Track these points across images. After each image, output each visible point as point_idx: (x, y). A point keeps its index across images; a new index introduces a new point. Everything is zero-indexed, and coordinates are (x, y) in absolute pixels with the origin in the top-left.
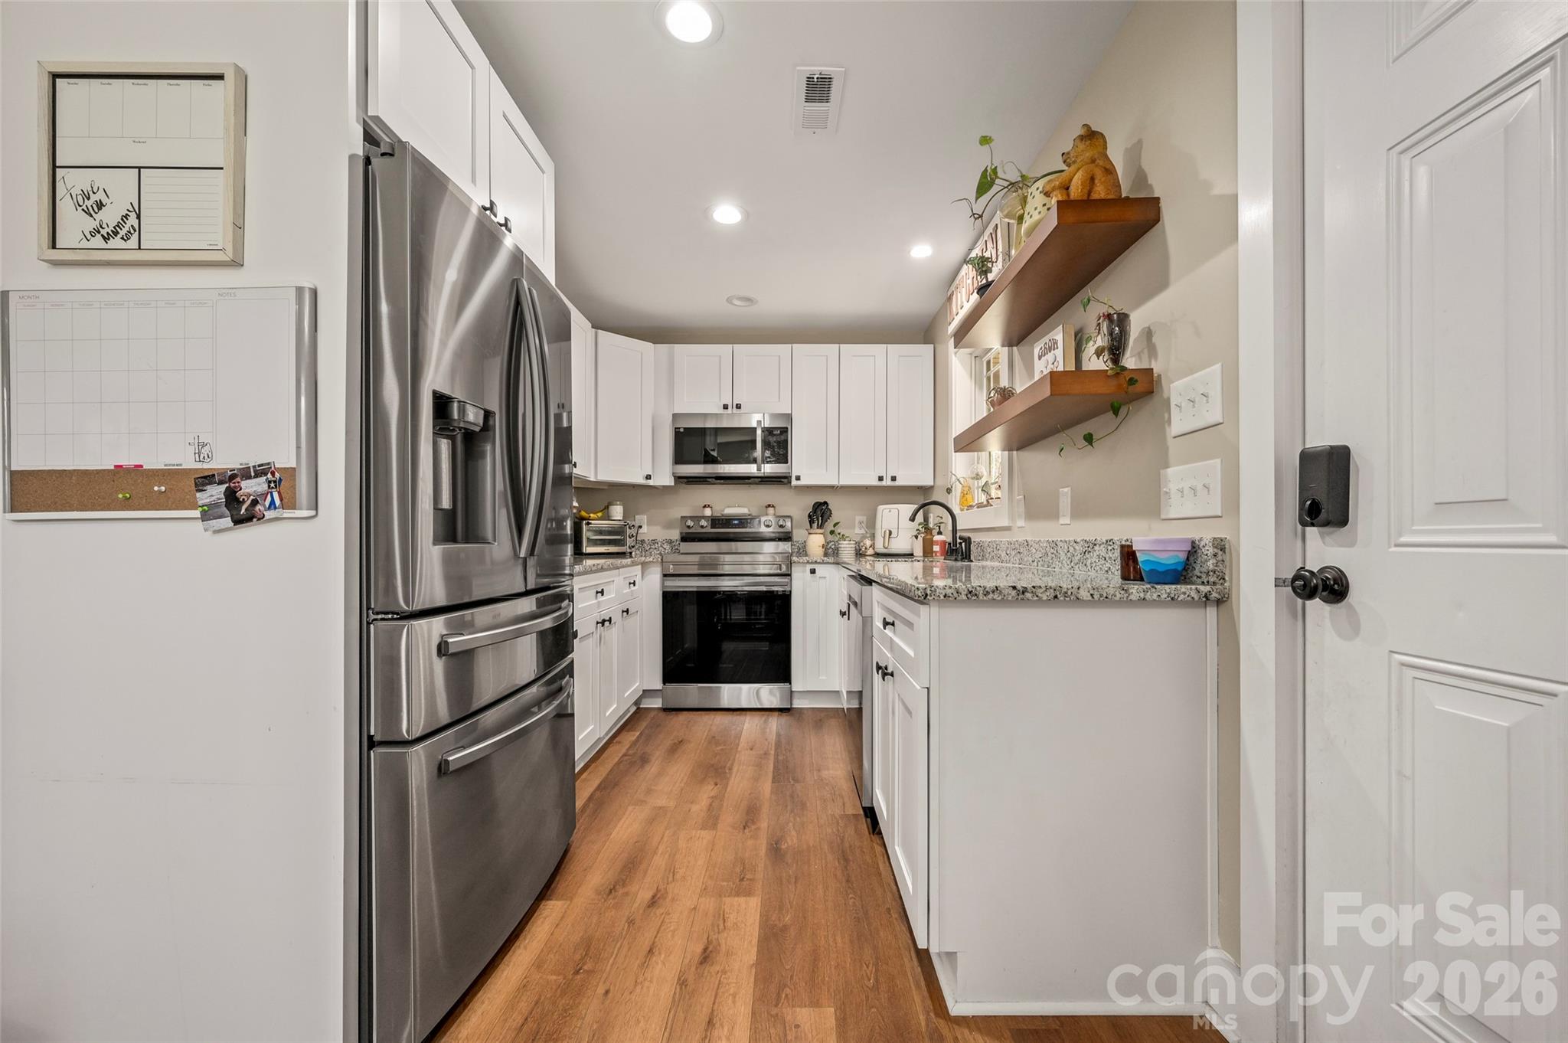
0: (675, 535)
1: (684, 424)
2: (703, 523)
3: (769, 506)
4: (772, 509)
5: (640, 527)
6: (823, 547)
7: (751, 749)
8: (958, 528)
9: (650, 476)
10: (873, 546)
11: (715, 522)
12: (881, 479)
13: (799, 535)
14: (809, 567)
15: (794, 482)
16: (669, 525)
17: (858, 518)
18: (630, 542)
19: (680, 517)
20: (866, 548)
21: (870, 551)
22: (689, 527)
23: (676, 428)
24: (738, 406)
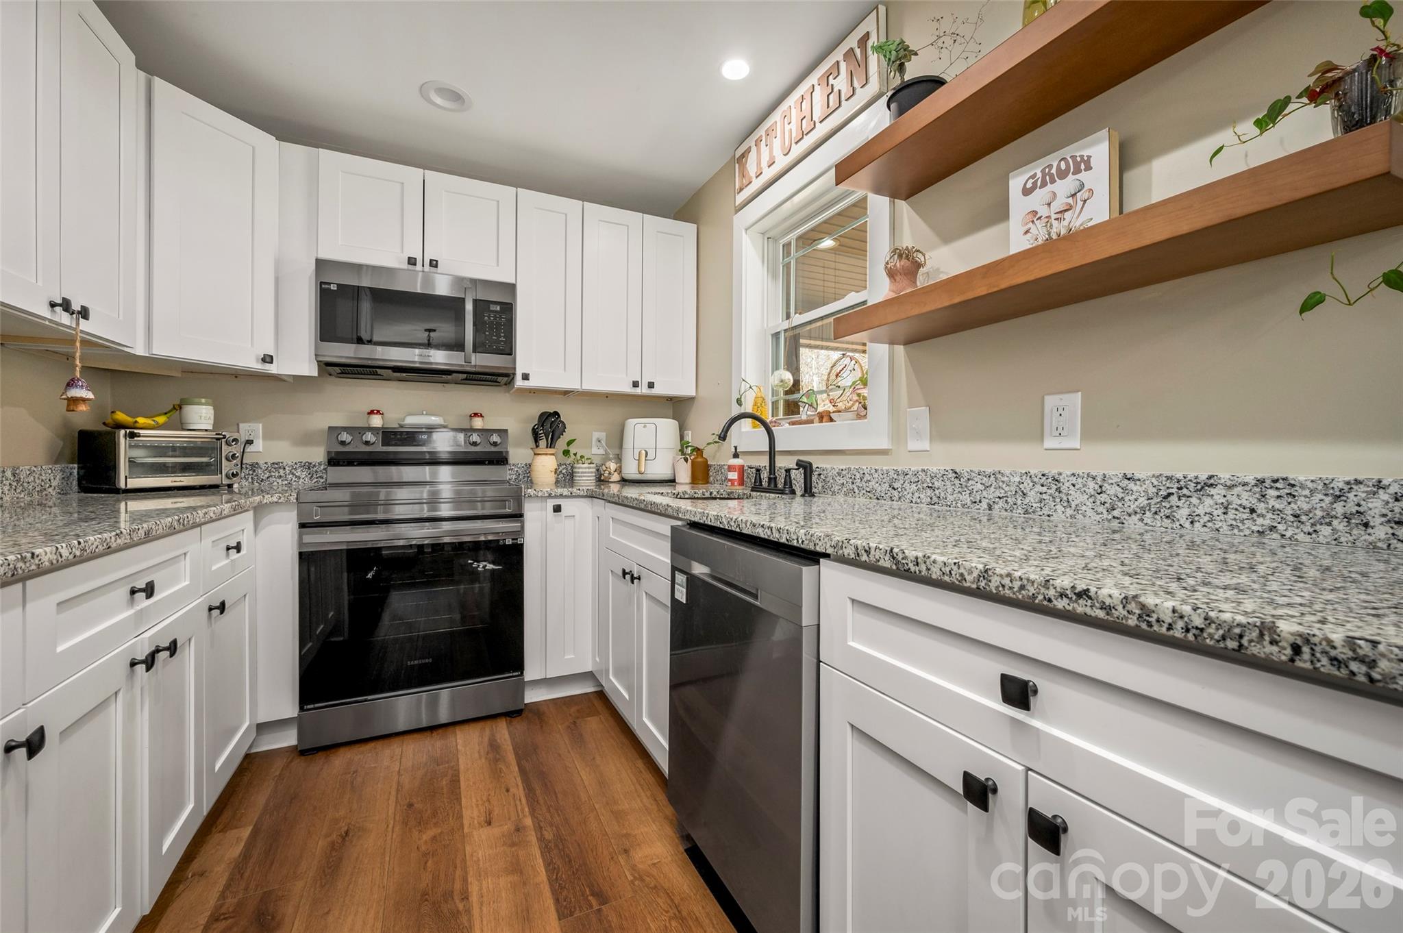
0: (318, 455)
1: (336, 280)
2: (369, 437)
3: (476, 415)
4: (480, 419)
5: (250, 442)
6: (555, 473)
7: (489, 823)
8: (776, 450)
9: (272, 357)
10: (619, 470)
11: (389, 435)
12: (636, 384)
13: (518, 454)
14: (551, 503)
15: (519, 382)
16: (306, 439)
17: (596, 435)
18: (227, 467)
19: (327, 427)
20: (610, 473)
21: (616, 477)
22: (343, 443)
23: (322, 283)
24: (434, 264)
